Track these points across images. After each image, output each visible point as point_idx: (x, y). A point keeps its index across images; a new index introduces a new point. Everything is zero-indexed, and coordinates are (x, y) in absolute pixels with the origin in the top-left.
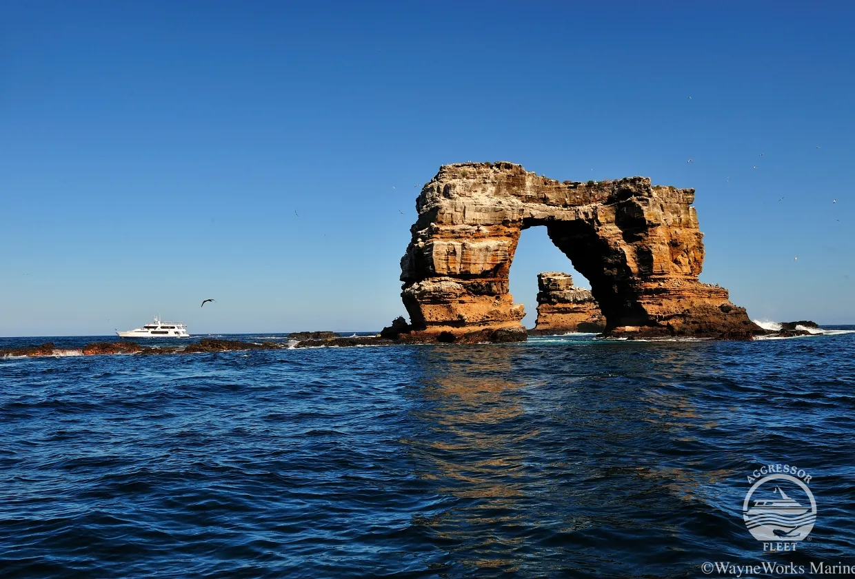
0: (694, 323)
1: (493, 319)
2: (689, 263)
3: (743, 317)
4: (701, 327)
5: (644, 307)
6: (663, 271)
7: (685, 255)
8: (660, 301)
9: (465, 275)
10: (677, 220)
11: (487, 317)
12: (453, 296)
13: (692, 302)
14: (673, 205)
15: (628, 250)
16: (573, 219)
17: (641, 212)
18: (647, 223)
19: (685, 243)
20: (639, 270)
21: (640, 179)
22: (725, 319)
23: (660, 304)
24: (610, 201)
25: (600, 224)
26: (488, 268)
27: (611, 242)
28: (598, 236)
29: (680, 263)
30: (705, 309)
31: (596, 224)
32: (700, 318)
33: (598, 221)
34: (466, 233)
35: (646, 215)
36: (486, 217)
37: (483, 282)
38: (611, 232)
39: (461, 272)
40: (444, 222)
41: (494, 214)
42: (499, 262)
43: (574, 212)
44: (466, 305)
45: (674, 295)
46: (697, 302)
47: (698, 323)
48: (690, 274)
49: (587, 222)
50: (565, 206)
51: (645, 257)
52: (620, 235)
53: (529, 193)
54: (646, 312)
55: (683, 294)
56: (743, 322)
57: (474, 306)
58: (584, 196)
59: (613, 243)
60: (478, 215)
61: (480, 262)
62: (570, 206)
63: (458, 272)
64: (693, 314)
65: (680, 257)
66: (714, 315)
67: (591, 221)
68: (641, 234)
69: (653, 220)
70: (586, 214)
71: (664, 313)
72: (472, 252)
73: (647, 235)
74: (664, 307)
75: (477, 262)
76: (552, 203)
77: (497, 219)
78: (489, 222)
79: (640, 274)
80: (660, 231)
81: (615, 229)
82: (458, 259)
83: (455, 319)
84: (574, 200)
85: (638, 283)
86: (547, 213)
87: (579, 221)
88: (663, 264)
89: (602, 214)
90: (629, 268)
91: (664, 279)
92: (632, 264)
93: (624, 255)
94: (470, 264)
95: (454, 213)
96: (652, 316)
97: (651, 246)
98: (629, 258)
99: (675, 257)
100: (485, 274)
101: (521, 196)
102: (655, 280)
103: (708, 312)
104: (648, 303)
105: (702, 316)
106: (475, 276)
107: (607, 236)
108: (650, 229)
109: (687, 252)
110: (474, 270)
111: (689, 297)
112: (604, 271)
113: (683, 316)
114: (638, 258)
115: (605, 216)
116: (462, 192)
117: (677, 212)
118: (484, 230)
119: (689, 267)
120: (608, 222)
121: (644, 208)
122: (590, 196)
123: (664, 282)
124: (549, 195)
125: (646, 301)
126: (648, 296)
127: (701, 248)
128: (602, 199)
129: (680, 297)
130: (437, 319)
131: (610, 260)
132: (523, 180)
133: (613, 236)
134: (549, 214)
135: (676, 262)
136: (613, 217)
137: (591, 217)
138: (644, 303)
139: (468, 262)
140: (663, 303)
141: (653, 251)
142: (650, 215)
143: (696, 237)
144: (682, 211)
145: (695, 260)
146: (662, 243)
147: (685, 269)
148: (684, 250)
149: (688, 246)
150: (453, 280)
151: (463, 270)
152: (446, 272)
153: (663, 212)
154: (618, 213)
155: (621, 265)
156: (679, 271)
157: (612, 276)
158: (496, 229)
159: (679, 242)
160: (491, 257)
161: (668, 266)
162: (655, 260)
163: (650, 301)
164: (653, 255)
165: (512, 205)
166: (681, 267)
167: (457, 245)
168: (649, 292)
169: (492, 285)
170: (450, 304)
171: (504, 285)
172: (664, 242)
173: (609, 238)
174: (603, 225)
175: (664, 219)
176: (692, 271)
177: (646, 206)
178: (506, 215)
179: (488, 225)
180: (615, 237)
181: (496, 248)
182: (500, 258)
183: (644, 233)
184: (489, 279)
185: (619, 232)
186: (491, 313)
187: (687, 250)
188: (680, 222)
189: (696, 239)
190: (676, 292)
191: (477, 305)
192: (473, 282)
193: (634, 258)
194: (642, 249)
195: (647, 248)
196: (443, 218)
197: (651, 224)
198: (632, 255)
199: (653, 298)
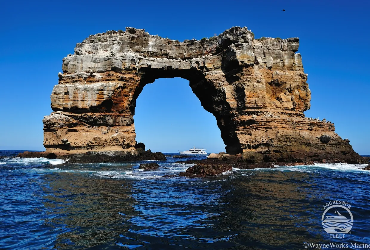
0: (275, 151)
1: (97, 144)
2: (292, 100)
3: (343, 148)
4: (282, 156)
5: (239, 136)
6: (257, 105)
7: (288, 93)
8: (250, 132)
9: (75, 109)
10: (281, 64)
11: (91, 143)
12: (57, 125)
13: (278, 132)
14: (275, 51)
15: (228, 89)
16: (189, 67)
17: (234, 54)
18: (240, 63)
19: (287, 82)
20: (237, 105)
21: (237, 29)
22: (323, 149)
23: (251, 135)
24: (218, 51)
25: (208, 70)
26: (95, 104)
27: (216, 83)
28: (206, 79)
29: (281, 99)
30: (287, 138)
31: (205, 70)
32: (281, 147)
33: (206, 68)
34: (79, 77)
35: (239, 57)
36: (98, 66)
37: (95, 115)
38: (216, 75)
39: (71, 107)
40: (69, 71)
42: (104, 99)
43: (190, 63)
44: (79, 132)
45: (262, 125)
46: (282, 132)
47: (279, 152)
48: (293, 109)
49: (199, 70)
50: (184, 59)
51: (240, 93)
52: (223, 78)
53: (150, 50)
54: (239, 141)
55: (271, 124)
56: (341, 152)
57: (84, 134)
58: (199, 50)
59: (218, 85)
60: (93, 65)
61: (89, 100)
62: (188, 58)
63: (70, 108)
64: (275, 144)
65: (282, 95)
66: (301, 144)
67: (201, 68)
68: (237, 75)
69: (246, 60)
70: (197, 63)
71: (252, 143)
72: (79, 92)
73: (243, 75)
74: (253, 137)
75: (86, 99)
76: (172, 57)
77: (107, 66)
78: (101, 70)
79: (238, 109)
80: (256, 70)
81: (220, 73)
82: (71, 97)
83: (61, 143)
84: (191, 54)
85: (236, 116)
86: (165, 64)
87: (193, 69)
88: (257, 99)
89: (209, 62)
90: (228, 104)
91: (258, 112)
92: (232, 101)
93: (224, 93)
94: (78, 101)
95: (77, 64)
96: (243, 145)
97: (244, 84)
98: (228, 96)
99: (277, 95)
100: (93, 109)
101: (142, 52)
102: (250, 114)
103: (290, 141)
104: (242, 133)
105: (284, 145)
106: (84, 110)
107: (212, 79)
108: (244, 69)
109: (291, 91)
110: (80, 105)
111: (276, 127)
112: (214, 108)
113: (267, 145)
114: (237, 95)
115: (212, 63)
116: (90, 50)
117: (280, 57)
118: (98, 76)
119: (291, 103)
120: (216, 69)
121: (237, 51)
122: (204, 50)
123: (258, 115)
124: (169, 52)
125: (239, 132)
126: (243, 127)
127: (305, 87)
128: (212, 50)
129: (268, 128)
130: (49, 143)
131: (217, 99)
132: (147, 41)
133: (217, 78)
134: (167, 65)
135: (279, 99)
136: (220, 64)
137: (201, 65)
138: (239, 134)
139: (76, 99)
140: (253, 133)
141: (245, 87)
142: (243, 57)
143: (300, 77)
144: (286, 57)
145: (300, 98)
146: (258, 82)
147: (286, 105)
148: (287, 89)
149: (290, 85)
150: (65, 113)
151: (73, 106)
152: (61, 108)
153: (265, 56)
154: (223, 61)
155: (224, 102)
156: (279, 106)
157: (219, 111)
158: (107, 74)
159: (282, 82)
160: (97, 96)
161: (263, 101)
162: (248, 95)
163: (243, 132)
164: (245, 91)
165: (124, 56)
166: (283, 103)
167: (70, 87)
168: (243, 123)
169: (107, 118)
170: (57, 131)
171: (124, 119)
172: (259, 80)
173: (214, 80)
174: (210, 70)
175: (264, 62)
176: (294, 106)
177: (240, 49)
178: (112, 62)
179: (100, 72)
180: (220, 79)
181: (99, 88)
182: (106, 96)
183: (240, 73)
184: (104, 114)
185: (223, 75)
186: (94, 139)
187: (290, 89)
188: (283, 65)
189: (300, 79)
190: (265, 123)
191: (88, 133)
192: (83, 115)
193: (234, 96)
194: (239, 87)
195: (242, 86)
196: (67, 69)
197: (244, 65)
198: (231, 93)
199: (246, 128)
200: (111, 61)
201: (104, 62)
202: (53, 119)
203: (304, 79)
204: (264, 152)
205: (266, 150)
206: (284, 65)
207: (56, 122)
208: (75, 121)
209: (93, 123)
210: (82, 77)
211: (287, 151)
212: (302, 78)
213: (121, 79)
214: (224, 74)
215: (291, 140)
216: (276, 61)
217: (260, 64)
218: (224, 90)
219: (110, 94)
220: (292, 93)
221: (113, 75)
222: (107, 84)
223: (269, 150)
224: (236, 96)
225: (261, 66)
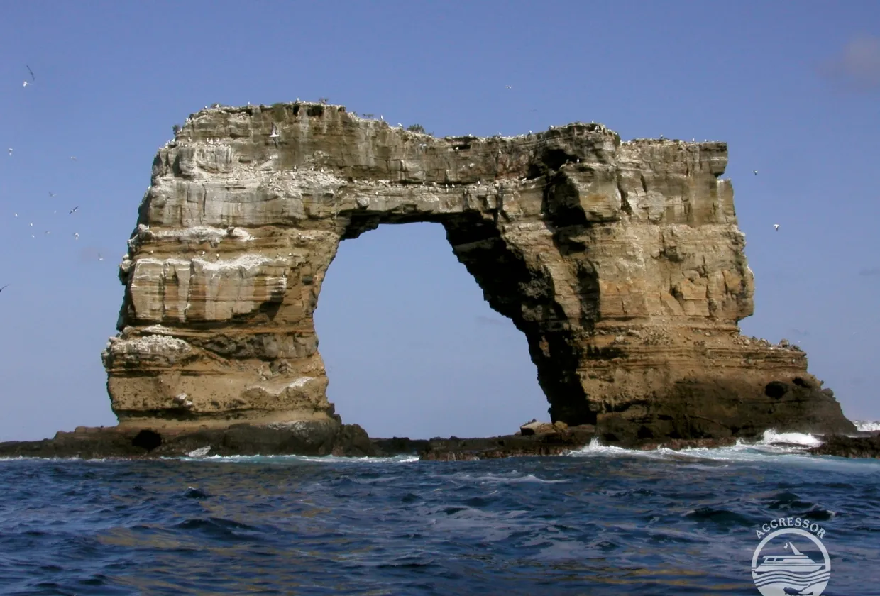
0: (662, 417)
1: (252, 406)
2: (707, 297)
4: (675, 428)
5: (584, 384)
6: (626, 313)
7: (698, 278)
8: (610, 374)
9: (198, 322)
10: (683, 209)
11: (241, 403)
12: (162, 361)
13: (668, 376)
14: (671, 177)
15: (559, 270)
16: (458, 209)
17: (575, 194)
18: (589, 215)
19: (697, 254)
20: (581, 310)
21: (580, 129)
22: (769, 412)
23: (611, 380)
24: (533, 171)
25: (508, 220)
26: (246, 308)
27: (531, 253)
28: (504, 243)
29: (682, 295)
30: (686, 389)
31: (500, 218)
32: (674, 408)
33: (504, 214)
34: (203, 242)
35: (586, 203)
36: (246, 212)
37: (241, 335)
38: (531, 235)
39: (188, 317)
40: (165, 221)
41: (261, 205)
42: (268, 298)
43: (460, 195)
44: (203, 377)
45: (636, 361)
47: (670, 418)
48: (709, 318)
49: (485, 215)
50: (446, 183)
51: (587, 282)
52: (547, 242)
54: (586, 395)
55: (654, 359)
58: (484, 162)
59: (532, 257)
60: (231, 209)
61: (227, 298)
62: (456, 183)
63: (182, 318)
64: (662, 401)
65: (684, 285)
67: (494, 212)
68: (582, 239)
69: (600, 209)
70: (483, 199)
71: (615, 399)
72: (208, 279)
73: (593, 240)
74: (617, 385)
75: (221, 297)
76: (415, 179)
77: (269, 215)
78: (253, 221)
79: (582, 319)
81: (539, 229)
82: (184, 292)
83: (168, 405)
84: (463, 173)
85: (578, 337)
86: (400, 199)
87: (470, 214)
88: (626, 299)
89: (513, 199)
90: (559, 306)
92: (570, 302)
93: (550, 281)
94: (205, 301)
95: (186, 204)
96: (595, 403)
97: (597, 263)
98: (558, 288)
99: (674, 282)
100: (238, 320)
101: (342, 167)
102: (609, 332)
103: (692, 396)
104: (592, 377)
105: (680, 405)
106: (216, 324)
107: (521, 243)
108: (597, 228)
109: (705, 274)
110: (210, 312)
111: (665, 365)
112: (523, 312)
113: (644, 403)
114: (579, 284)
115: (519, 203)
116: (212, 163)
117: (681, 192)
118: (244, 235)
119: (705, 305)
120: (527, 216)
121: (582, 187)
122: (498, 164)
123: (626, 335)
124: (408, 164)
125: (586, 374)
126: (593, 363)
127: (741, 263)
128: (518, 168)
129: (647, 366)
131: (530, 291)
132: (352, 136)
133: (534, 242)
134: (405, 201)
135: (677, 294)
136: (538, 204)
137: (492, 205)
138: (584, 377)
139: (200, 297)
140: (616, 376)
141: (600, 270)
142: (594, 201)
143: (728, 241)
144: (694, 190)
145: (728, 290)
146: (629, 258)
147: (693, 309)
148: (697, 269)
149: (704, 261)
150: (170, 330)
151: (192, 313)
152: (158, 318)
153: (646, 190)
154: (547, 196)
155: (548, 300)
156: (676, 313)
157: (536, 322)
158: (268, 233)
159: (683, 254)
160: (252, 289)
161: (640, 303)
162: (606, 291)
163: (596, 374)
164: (601, 281)
165: (307, 186)
166: (685, 305)
167: (179, 263)
168: (596, 354)
169: (265, 340)
170: (160, 377)
171: (301, 340)
172: (631, 253)
173: (527, 246)
174: (513, 220)
175: (644, 206)
176: (712, 312)
177: (589, 182)
178: (284, 206)
179: (251, 226)
180: (539, 244)
181: (258, 270)
182: (269, 290)
183: (587, 235)
184: (256, 330)
185: (546, 236)
186: (246, 394)
187: (704, 269)
188: (687, 212)
189: (727, 244)
190: (643, 355)
191: (218, 380)
192: (214, 335)
193: (572, 287)
194: (584, 269)
195: (592, 266)
196: (161, 215)
197: (597, 219)
198: (567, 281)
199: (600, 367)
200: (280, 203)
202: (152, 347)
203: (737, 244)
204: (640, 419)
205: (645, 413)
206: (689, 209)
207: (159, 356)
208: (196, 351)
209: (233, 354)
210: (210, 241)
211: (685, 417)
212: (733, 243)
213: (301, 244)
214: (549, 233)
215: (694, 393)
216: (671, 201)
217: (634, 213)
218: (550, 274)
219: (282, 284)
220: (707, 277)
221: (281, 235)
222: (275, 261)
223: (649, 416)
224: (578, 289)
225: (635, 217)
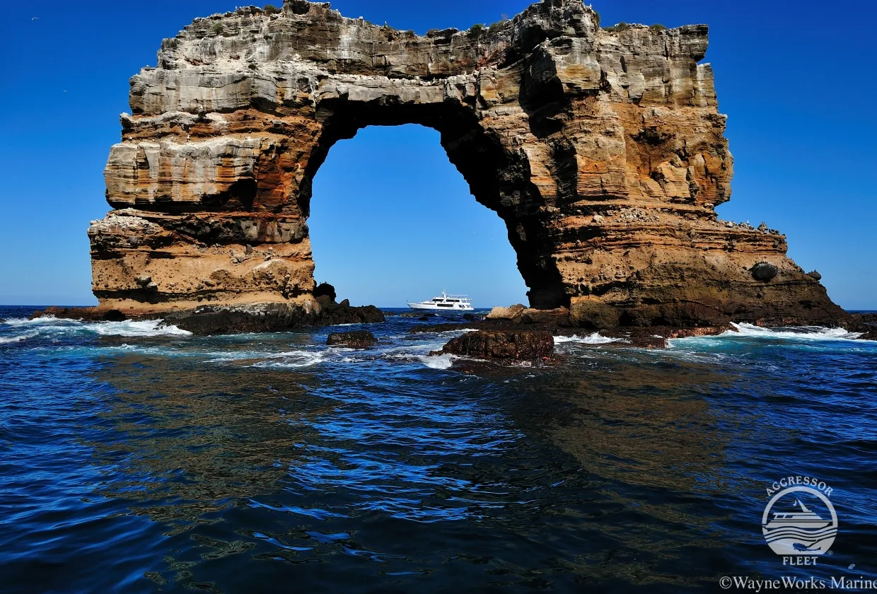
0: (646, 301)
1: (221, 287)
2: (688, 178)
3: (805, 293)
4: (663, 314)
5: (560, 267)
6: (605, 191)
7: (679, 161)
8: (588, 255)
9: (164, 204)
10: (663, 90)
11: (207, 283)
12: (123, 242)
13: (654, 256)
14: (651, 58)
15: (535, 152)
16: (439, 99)
17: (551, 65)
18: (566, 88)
19: (678, 135)
20: (558, 191)
21: (557, 3)
22: (759, 296)
23: (589, 262)
24: (510, 58)
25: (486, 106)
26: (214, 190)
27: (509, 136)
28: (482, 128)
29: (662, 176)
30: (675, 270)
31: (478, 105)
32: (661, 290)
33: (482, 99)
34: (172, 125)
35: (562, 73)
36: (218, 96)
37: (215, 218)
38: (506, 118)
39: (156, 198)
40: (145, 109)
42: (236, 179)
43: (442, 87)
44: (176, 260)
45: (616, 239)
46: (663, 256)
47: (656, 302)
48: (690, 201)
49: (465, 104)
50: (428, 77)
51: (563, 162)
52: (524, 124)
53: (345, 55)
54: (561, 277)
55: (637, 237)
56: (801, 303)
57: (189, 262)
58: (466, 55)
59: (510, 141)
60: (205, 93)
61: (198, 180)
62: (438, 76)
63: (152, 199)
64: (647, 283)
65: (664, 167)
66: (708, 284)
67: (471, 100)
68: (558, 116)
69: (579, 81)
70: (460, 87)
71: (593, 281)
72: (173, 160)
73: (571, 116)
74: (594, 267)
75: (190, 179)
76: (399, 72)
77: (240, 97)
78: (226, 105)
79: (559, 200)
80: (604, 105)
81: (516, 112)
82: (154, 175)
83: (134, 286)
84: (445, 65)
85: (554, 219)
86: (381, 90)
87: (450, 102)
88: (606, 177)
89: (490, 85)
90: (535, 187)
91: (607, 207)
92: (544, 181)
93: (527, 163)
94: (171, 182)
95: (165, 92)
96: (571, 286)
97: (575, 139)
98: (534, 169)
99: (653, 165)
100: (209, 202)
101: (325, 61)
102: (587, 211)
103: (682, 278)
104: (568, 259)
105: (667, 287)
106: (186, 206)
107: (498, 127)
108: (575, 103)
109: (686, 157)
110: (178, 194)
111: (649, 244)
112: (501, 198)
113: (627, 285)
114: (556, 165)
115: (498, 88)
116: (197, 56)
117: (661, 74)
118: (219, 120)
119: (686, 186)
120: (505, 101)
121: (559, 58)
122: (477, 55)
123: (606, 215)
124: (392, 59)
125: (562, 256)
126: (569, 244)
127: (721, 146)
128: (495, 56)
129: (630, 245)
130: (106, 286)
131: (507, 176)
132: (336, 32)
133: (509, 126)
134: (387, 92)
135: (657, 176)
136: (515, 89)
137: (471, 92)
138: (560, 260)
139: (168, 178)
140: (594, 258)
141: (578, 146)
142: (573, 71)
143: (709, 123)
144: (675, 72)
145: (708, 174)
146: (608, 134)
147: (673, 190)
148: (678, 152)
149: (685, 143)
150: (141, 213)
151: (160, 195)
152: (131, 201)
153: (625, 71)
154: (524, 82)
155: (524, 183)
156: (656, 194)
157: (513, 207)
158: (241, 117)
159: (664, 134)
160: (217, 170)
161: (620, 180)
162: (583, 167)
163: (570, 255)
164: (578, 157)
165: (281, 70)
166: (666, 186)
167: (151, 148)
168: (571, 235)
169: (244, 224)
170: (124, 258)
171: (284, 226)
172: (612, 130)
173: (502, 130)
174: (492, 106)
175: (624, 84)
176: (693, 194)
177: (566, 53)
178: (253, 87)
179: (224, 111)
180: (515, 127)
181: (222, 151)
182: (239, 170)
183: (564, 111)
184: (235, 214)
185: (523, 118)
186: (214, 276)
187: (684, 151)
188: (667, 94)
189: (707, 127)
190: (623, 233)
191: (199, 261)
192: (184, 217)
193: (549, 168)
194: (561, 147)
195: (570, 144)
196: (142, 103)
197: (575, 92)
198: (543, 162)
199: (577, 247)
200: (249, 84)
201: (231, 86)
202: (112, 227)
203: (719, 127)
204: (621, 302)
205: (625, 297)
206: (670, 93)
207: (120, 236)
208: (165, 234)
209: (211, 238)
210: (180, 124)
211: (674, 300)
212: (714, 126)
213: (276, 129)
214: (525, 115)
215: (686, 273)
216: (651, 82)
217: (613, 90)
218: (526, 155)
219: (248, 165)
220: (687, 160)
221: (254, 118)
222: (242, 142)
223: (631, 299)
224: (554, 170)
225: (615, 94)
